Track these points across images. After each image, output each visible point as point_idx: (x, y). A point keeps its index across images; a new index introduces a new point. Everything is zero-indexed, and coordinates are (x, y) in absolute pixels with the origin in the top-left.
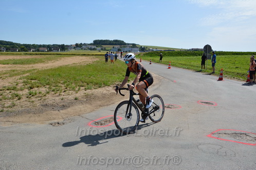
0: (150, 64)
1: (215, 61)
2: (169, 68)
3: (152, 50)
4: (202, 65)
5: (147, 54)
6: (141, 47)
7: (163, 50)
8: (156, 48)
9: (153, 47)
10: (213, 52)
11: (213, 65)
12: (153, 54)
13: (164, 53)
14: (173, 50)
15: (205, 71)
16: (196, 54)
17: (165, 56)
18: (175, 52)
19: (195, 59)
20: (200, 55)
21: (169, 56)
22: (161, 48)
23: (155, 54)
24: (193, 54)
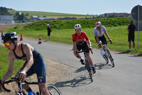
0: (40, 43)
3: (37, 19)
4: (129, 40)
5: (30, 26)
6: (18, 13)
7: (56, 18)
8: (45, 14)
9: (39, 14)
12: (41, 26)
13: (60, 24)
14: (73, 17)
15: (137, 52)
16: (113, 23)
17: (61, 28)
18: (78, 21)
19: (115, 32)
20: (120, 24)
21: (69, 28)
22: (52, 15)
23: (45, 26)
24: (109, 24)
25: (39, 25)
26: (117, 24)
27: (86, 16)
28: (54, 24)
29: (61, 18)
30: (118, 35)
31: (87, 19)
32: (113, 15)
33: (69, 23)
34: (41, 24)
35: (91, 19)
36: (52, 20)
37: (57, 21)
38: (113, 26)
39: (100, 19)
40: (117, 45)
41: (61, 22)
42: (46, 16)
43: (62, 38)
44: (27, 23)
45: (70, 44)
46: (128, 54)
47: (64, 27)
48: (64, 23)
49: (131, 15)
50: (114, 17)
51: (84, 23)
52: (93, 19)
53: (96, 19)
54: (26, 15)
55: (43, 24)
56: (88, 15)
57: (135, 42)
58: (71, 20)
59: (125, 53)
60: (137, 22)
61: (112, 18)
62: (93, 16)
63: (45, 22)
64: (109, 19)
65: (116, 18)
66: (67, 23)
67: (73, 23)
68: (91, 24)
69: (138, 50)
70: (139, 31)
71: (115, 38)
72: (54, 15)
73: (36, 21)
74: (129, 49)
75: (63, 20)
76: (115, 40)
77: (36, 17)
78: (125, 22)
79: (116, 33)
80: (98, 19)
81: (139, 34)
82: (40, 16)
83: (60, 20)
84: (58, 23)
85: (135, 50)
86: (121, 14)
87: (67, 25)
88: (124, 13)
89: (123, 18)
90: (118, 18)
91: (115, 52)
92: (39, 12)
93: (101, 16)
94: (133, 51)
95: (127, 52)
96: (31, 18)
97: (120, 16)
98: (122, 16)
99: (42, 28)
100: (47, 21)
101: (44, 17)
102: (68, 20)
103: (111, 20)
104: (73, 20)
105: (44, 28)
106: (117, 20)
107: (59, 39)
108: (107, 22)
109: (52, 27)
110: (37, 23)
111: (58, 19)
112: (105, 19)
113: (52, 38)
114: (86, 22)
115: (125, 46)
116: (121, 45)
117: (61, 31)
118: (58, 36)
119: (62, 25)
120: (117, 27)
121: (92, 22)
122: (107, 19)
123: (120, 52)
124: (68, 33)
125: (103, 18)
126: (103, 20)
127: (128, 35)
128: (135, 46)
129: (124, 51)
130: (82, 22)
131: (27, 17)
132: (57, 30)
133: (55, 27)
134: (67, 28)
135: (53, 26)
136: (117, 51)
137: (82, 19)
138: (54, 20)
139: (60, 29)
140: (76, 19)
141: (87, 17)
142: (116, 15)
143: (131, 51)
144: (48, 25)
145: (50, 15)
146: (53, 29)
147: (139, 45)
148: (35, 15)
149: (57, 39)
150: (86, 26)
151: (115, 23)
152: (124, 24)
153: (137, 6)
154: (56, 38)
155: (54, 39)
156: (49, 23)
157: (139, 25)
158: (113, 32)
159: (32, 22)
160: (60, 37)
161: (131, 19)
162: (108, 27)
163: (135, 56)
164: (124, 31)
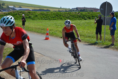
1: (114, 27)
2: (47, 39)
3: (13, 9)
5: (5, 15)
7: (31, 9)
8: (20, 5)
9: (14, 4)
10: (113, 14)
11: (112, 33)
12: (16, 16)
13: (35, 15)
14: (47, 9)
15: (103, 44)
16: (83, 17)
17: (36, 19)
18: (52, 13)
19: (84, 25)
20: (90, 18)
21: (43, 19)
22: (27, 6)
23: (20, 16)
24: (80, 17)
25: (14, 15)
26: (87, 18)
27: (59, 8)
28: (29, 15)
29: (35, 9)
30: (88, 28)
31: (60, 12)
32: (84, 9)
33: (43, 14)
34: (16, 14)
35: (63, 12)
36: (27, 11)
37: (32, 12)
38: (83, 19)
39: (71, 12)
40: (86, 37)
41: (35, 13)
42: (21, 6)
43: (36, 28)
44: (3, 12)
45: (43, 34)
46: (95, 45)
47: (38, 18)
48: (38, 14)
49: (100, 10)
50: (84, 11)
51: (57, 15)
52: (65, 12)
53: (68, 12)
54: (3, 5)
55: (18, 14)
56: (61, 8)
57: (102, 35)
58: (45, 12)
59: (92, 45)
60: (105, 17)
61: (83, 12)
62: (66, 9)
63: (20, 12)
64: (80, 13)
65: (86, 12)
66: (41, 14)
67: (47, 15)
68: (63, 16)
69: (104, 43)
70: (106, 25)
71: (85, 30)
72: (30, 6)
73: (12, 11)
74: (96, 41)
75: (37, 12)
76: (84, 32)
77: (12, 7)
78: (95, 16)
79: (86, 26)
80: (70, 12)
81: (106, 28)
82: (15, 6)
83: (35, 12)
84: (33, 14)
85: (102, 42)
86: (91, 8)
87: (41, 16)
88: (94, 8)
89: (93, 13)
90: (88, 12)
91: (83, 43)
92: (15, 2)
93: (73, 10)
94: (100, 43)
95: (95, 44)
96: (7, 8)
97: (90, 10)
98: (92, 11)
99: (18, 17)
100: (22, 11)
101: (20, 7)
102: (42, 12)
103: (82, 14)
104: (47, 12)
105: (19, 18)
106: (87, 14)
107: (33, 29)
108: (78, 15)
109: (27, 18)
110: (13, 13)
111: (33, 10)
112: (76, 13)
113: (27, 27)
114: (59, 14)
115: (93, 39)
116: (90, 37)
117: (35, 21)
118: (32, 26)
119: (37, 16)
120: (87, 21)
121: (64, 15)
122: (78, 13)
123: (88, 44)
124: (41, 24)
125: (74, 12)
126: (75, 13)
127: (96, 29)
128: (102, 38)
129: (92, 42)
130: (55, 14)
131: (4, 7)
132: (31, 20)
133: (30, 17)
134: (41, 19)
135: (28, 16)
136: (85, 42)
137: (55, 11)
138: (29, 11)
139: (34, 20)
140: (49, 11)
141: (60, 10)
142: (86, 9)
143: (98, 43)
144: (24, 15)
145: (25, 6)
146: (28, 19)
147: (106, 38)
148: (11, 5)
149: (31, 29)
150: (58, 18)
151: (85, 16)
152: (93, 18)
153: (106, 2)
154: (31, 27)
155: (28, 28)
156: (25, 13)
157: (106, 20)
158: (83, 25)
159: (8, 12)
160: (34, 27)
161: (100, 14)
162: (79, 20)
163: (102, 48)
164: (93, 25)
